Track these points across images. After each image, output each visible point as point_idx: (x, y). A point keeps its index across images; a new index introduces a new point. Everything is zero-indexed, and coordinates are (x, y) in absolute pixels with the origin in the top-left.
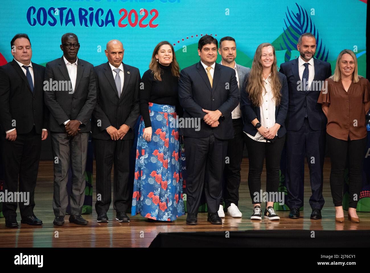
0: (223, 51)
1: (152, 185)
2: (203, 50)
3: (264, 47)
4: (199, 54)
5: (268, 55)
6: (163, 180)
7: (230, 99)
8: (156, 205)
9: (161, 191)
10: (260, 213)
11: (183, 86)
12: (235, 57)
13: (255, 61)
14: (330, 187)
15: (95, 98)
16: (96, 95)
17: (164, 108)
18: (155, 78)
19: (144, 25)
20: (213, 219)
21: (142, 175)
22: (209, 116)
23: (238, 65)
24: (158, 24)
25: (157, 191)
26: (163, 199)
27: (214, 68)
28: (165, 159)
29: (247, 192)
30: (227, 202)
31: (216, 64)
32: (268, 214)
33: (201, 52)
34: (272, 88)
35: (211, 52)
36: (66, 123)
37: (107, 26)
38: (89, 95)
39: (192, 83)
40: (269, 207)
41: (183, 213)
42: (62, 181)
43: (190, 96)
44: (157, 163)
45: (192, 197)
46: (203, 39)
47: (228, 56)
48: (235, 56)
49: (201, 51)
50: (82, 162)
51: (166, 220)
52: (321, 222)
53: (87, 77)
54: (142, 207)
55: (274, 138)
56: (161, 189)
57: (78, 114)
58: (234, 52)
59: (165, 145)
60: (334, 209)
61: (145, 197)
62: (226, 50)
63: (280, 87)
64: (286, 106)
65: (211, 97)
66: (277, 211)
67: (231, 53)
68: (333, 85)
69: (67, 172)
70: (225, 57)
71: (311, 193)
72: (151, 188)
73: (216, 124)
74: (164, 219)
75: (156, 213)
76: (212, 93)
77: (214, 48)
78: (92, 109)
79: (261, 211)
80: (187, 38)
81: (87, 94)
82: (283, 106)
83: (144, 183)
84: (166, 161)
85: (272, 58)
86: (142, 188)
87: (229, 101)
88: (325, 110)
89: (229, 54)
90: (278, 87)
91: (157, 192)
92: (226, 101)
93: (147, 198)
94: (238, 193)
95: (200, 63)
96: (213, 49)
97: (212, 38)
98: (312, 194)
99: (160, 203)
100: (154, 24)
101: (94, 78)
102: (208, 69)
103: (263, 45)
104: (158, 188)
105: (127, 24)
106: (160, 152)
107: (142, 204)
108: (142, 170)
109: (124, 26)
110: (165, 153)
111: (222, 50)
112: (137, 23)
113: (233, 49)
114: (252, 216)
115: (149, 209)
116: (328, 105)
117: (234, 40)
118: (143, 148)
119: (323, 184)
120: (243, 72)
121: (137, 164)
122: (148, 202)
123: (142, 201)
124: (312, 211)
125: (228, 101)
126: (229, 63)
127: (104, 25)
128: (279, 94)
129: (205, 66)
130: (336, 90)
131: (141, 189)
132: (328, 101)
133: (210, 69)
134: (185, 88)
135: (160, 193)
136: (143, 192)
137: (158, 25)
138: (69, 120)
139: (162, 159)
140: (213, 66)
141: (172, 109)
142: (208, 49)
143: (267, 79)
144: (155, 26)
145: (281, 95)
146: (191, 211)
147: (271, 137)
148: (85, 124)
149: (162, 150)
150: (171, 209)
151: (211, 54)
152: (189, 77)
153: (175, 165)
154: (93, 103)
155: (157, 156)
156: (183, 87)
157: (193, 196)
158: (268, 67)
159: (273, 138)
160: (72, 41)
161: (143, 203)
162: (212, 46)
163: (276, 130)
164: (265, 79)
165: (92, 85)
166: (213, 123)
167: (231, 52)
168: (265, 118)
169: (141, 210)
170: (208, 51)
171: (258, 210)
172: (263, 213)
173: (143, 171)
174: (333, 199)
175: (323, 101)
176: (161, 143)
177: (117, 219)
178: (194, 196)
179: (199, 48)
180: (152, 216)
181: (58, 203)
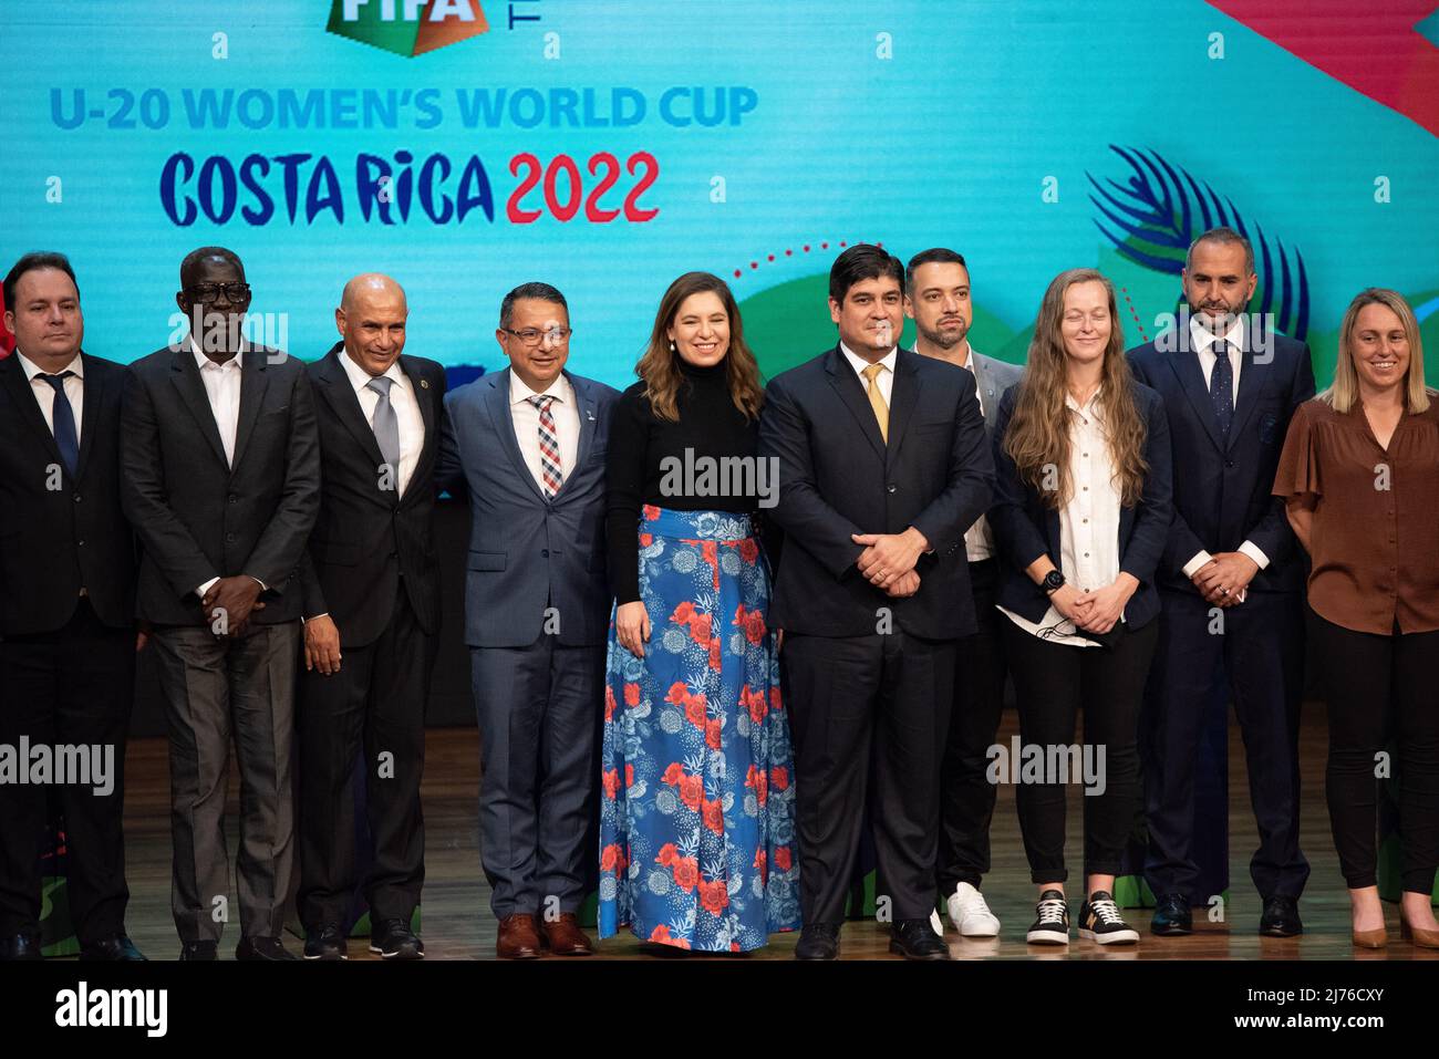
0: (923, 302)
1: (670, 818)
2: (848, 302)
3: (1071, 283)
4: (835, 318)
5: (1088, 316)
6: (707, 797)
7: (958, 484)
8: (687, 891)
9: (702, 839)
10: (1063, 916)
11: (774, 440)
12: (967, 325)
13: (1038, 338)
14: (1326, 812)
15: (314, 488)
16: (317, 478)
17: (700, 525)
18: (655, 412)
19: (607, 213)
20: (915, 943)
21: (629, 781)
22: (878, 556)
23: (982, 357)
24: (657, 206)
25: (687, 838)
26: (714, 870)
27: (892, 368)
28: (711, 717)
29: (1014, 841)
30: (944, 877)
31: (901, 354)
32: (1092, 920)
33: (841, 308)
34: (1106, 439)
35: (880, 308)
36: (204, 588)
37: (466, 218)
38: (288, 478)
39: (808, 427)
40: (1098, 896)
41: (783, 922)
42: (197, 806)
43: (806, 480)
44: (684, 731)
45: (820, 861)
46: (849, 259)
47: (940, 320)
48: (968, 320)
49: (841, 305)
50: (276, 734)
51: (727, 949)
52: (1299, 949)
53: (279, 411)
54: (638, 905)
55: (1113, 629)
56: (701, 832)
57: (251, 553)
58: (962, 306)
59: (712, 664)
60: (1344, 900)
61: (648, 865)
62: (934, 297)
63: (1140, 435)
64: (1162, 509)
65: (885, 477)
66: (1126, 908)
67: (953, 308)
68: (1330, 426)
69: (221, 774)
70: (932, 326)
71: (1257, 840)
72: (666, 830)
73: (910, 584)
74: (719, 946)
75: (689, 924)
76: (888, 465)
77: (889, 293)
78: (301, 533)
79: (1067, 911)
80: (771, 258)
81: (285, 475)
82: (1152, 511)
83: (640, 812)
84: (715, 723)
85: (1104, 325)
86: (633, 833)
87: (953, 492)
88: (1298, 523)
89: (947, 313)
90: (1131, 435)
91: (690, 844)
92: (942, 491)
93: (654, 867)
94: (986, 842)
95: (838, 350)
96: (888, 297)
97: (884, 255)
98: (1260, 842)
99: (703, 883)
100: (642, 209)
101: (310, 415)
102: (871, 373)
103: (1069, 277)
104: (692, 826)
105: (540, 212)
106: (693, 692)
107: (635, 892)
108: (632, 762)
109: (531, 218)
110: (711, 695)
111: (917, 298)
112: (577, 207)
113: (960, 292)
114: (1030, 931)
115: (664, 909)
116: (1313, 503)
117: (961, 261)
118: (630, 678)
119: (1298, 802)
120: (997, 382)
121: (612, 742)
122: (658, 883)
123: (635, 880)
124: (1261, 908)
125: (948, 494)
126: (946, 345)
127: (455, 216)
128: (1136, 461)
129: (858, 363)
130: (1343, 441)
131: (630, 836)
132: (1313, 488)
133: (877, 374)
134: (784, 446)
135: (701, 845)
136: (640, 847)
137: (656, 211)
138: (218, 578)
139: (701, 718)
140: (890, 360)
141: (733, 524)
142: (867, 298)
143: (1087, 407)
144: (648, 216)
145: (1144, 465)
146: (815, 916)
147: (1102, 626)
148: (279, 588)
149: (698, 683)
150: (740, 906)
151: (880, 314)
152: (798, 405)
153: (750, 738)
154: (307, 507)
155: (683, 707)
156: (775, 447)
157: (821, 857)
158: (1091, 360)
159: (1108, 629)
160: (221, 278)
161: (639, 888)
162: (885, 284)
163: (1119, 599)
164: (1081, 404)
165: (300, 438)
166: (896, 581)
167: (953, 303)
168: (1079, 553)
169: (633, 913)
170: (868, 304)
171: (1055, 908)
172: (1075, 919)
173: (634, 767)
174: (1341, 859)
175: (1294, 487)
176: (696, 657)
177: (376, 949)
178: (826, 855)
179: (832, 293)
180: (674, 936)
181: (192, 893)
